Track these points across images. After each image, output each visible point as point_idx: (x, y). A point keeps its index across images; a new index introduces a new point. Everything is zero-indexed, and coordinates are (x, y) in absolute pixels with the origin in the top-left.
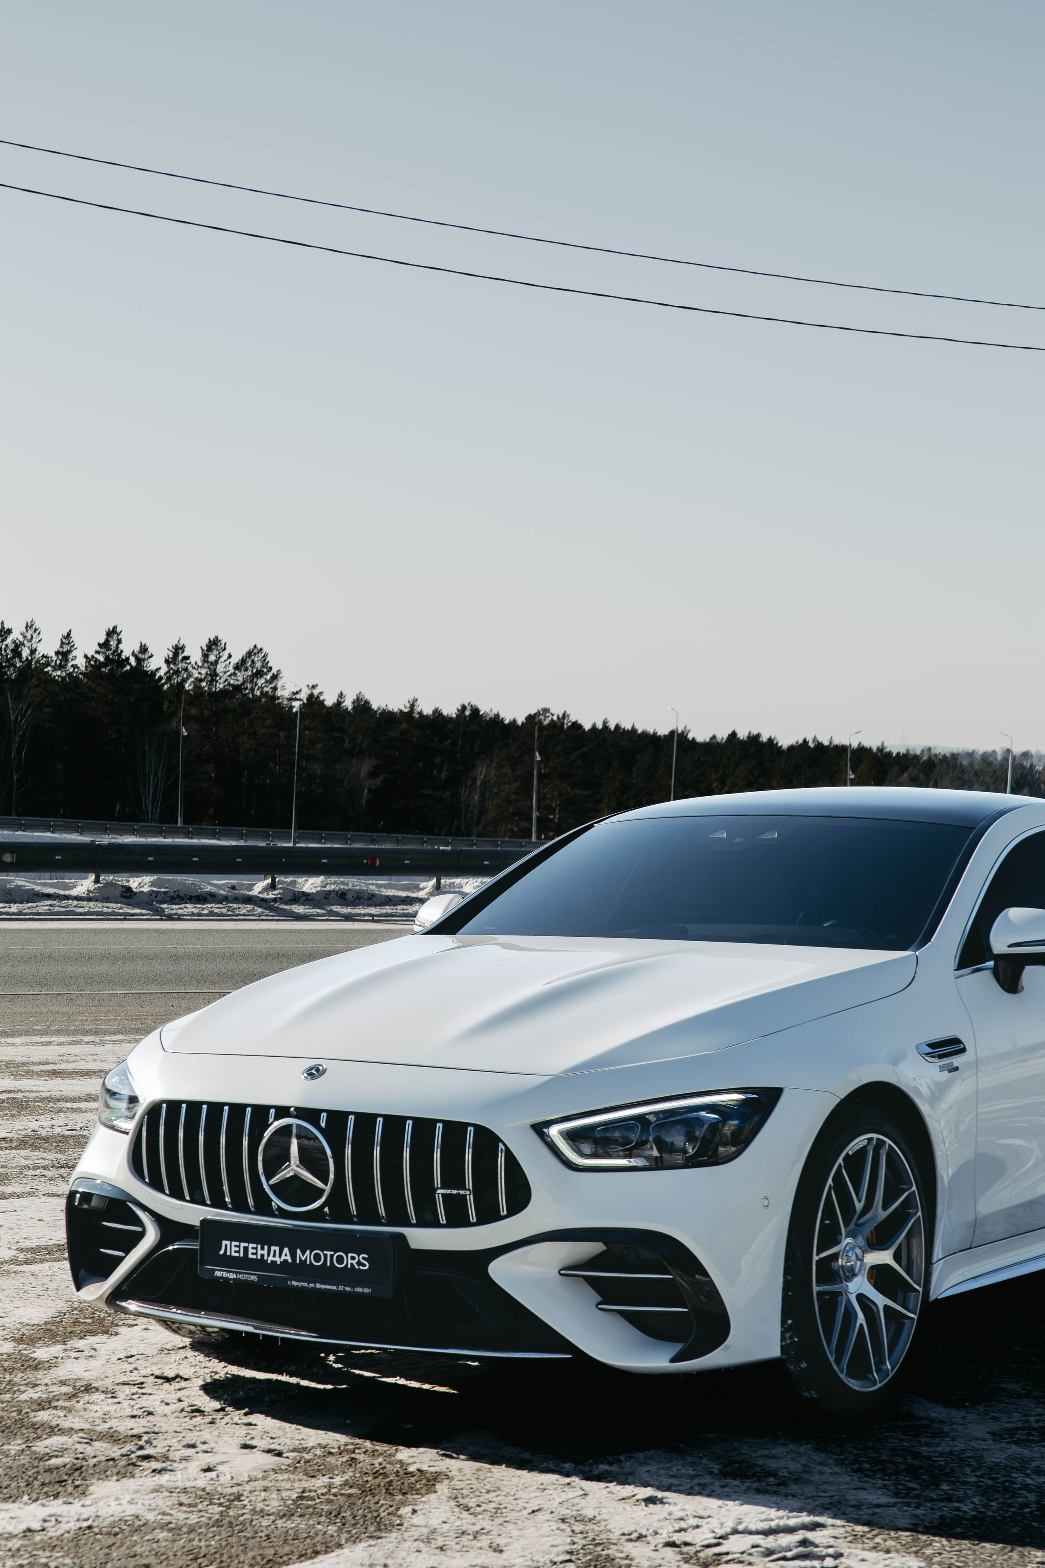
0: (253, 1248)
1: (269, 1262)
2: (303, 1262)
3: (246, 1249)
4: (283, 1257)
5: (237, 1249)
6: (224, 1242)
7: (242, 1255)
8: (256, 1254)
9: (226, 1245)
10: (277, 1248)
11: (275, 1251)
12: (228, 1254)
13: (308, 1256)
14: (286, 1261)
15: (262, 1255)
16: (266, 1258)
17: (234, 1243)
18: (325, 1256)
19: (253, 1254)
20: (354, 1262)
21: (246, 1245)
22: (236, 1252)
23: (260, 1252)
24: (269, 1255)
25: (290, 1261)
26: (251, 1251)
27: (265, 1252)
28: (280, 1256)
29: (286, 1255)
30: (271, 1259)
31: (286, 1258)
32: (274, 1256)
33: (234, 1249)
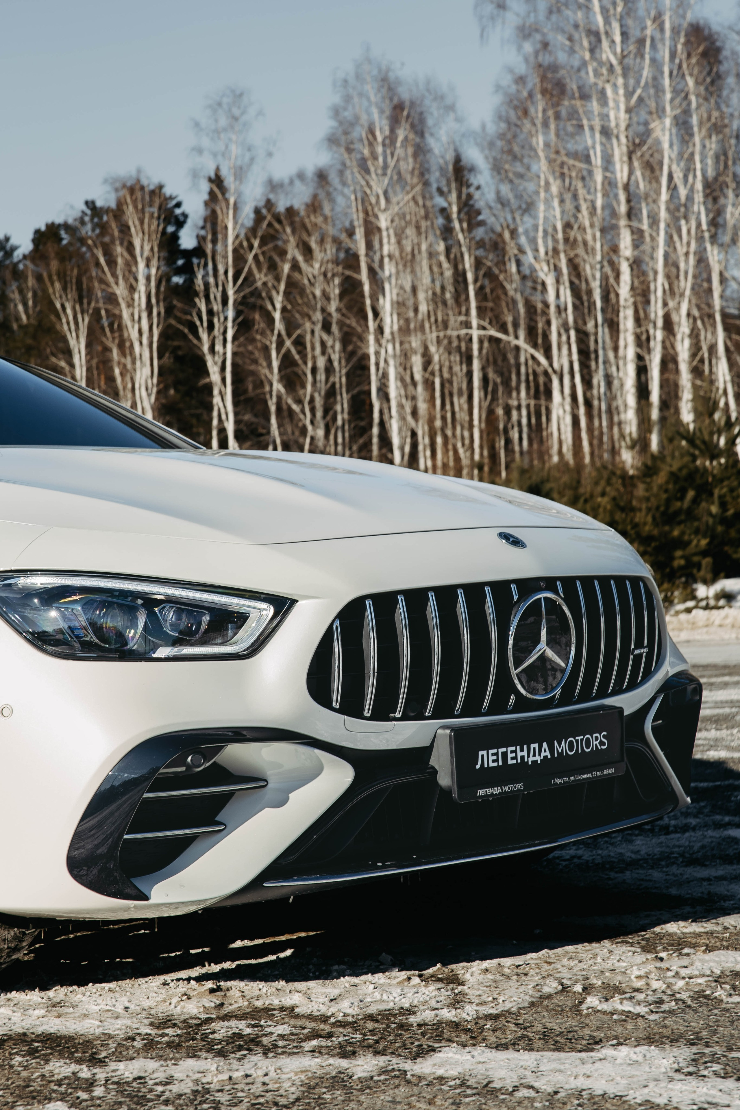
0: (512, 752)
1: (530, 763)
2: (560, 754)
3: (505, 755)
4: (543, 754)
5: (495, 758)
6: (481, 753)
7: (500, 764)
8: (515, 758)
9: (483, 756)
10: (536, 745)
11: (534, 749)
12: (486, 766)
13: (562, 747)
14: (545, 757)
15: (522, 757)
16: (526, 760)
17: (491, 752)
18: (577, 741)
19: (512, 758)
20: (597, 742)
21: (504, 750)
22: (493, 761)
23: (520, 754)
24: (528, 756)
25: (549, 757)
26: (510, 756)
27: (525, 753)
28: (540, 755)
29: (545, 751)
30: (531, 759)
31: (545, 754)
32: (534, 755)
33: (491, 758)
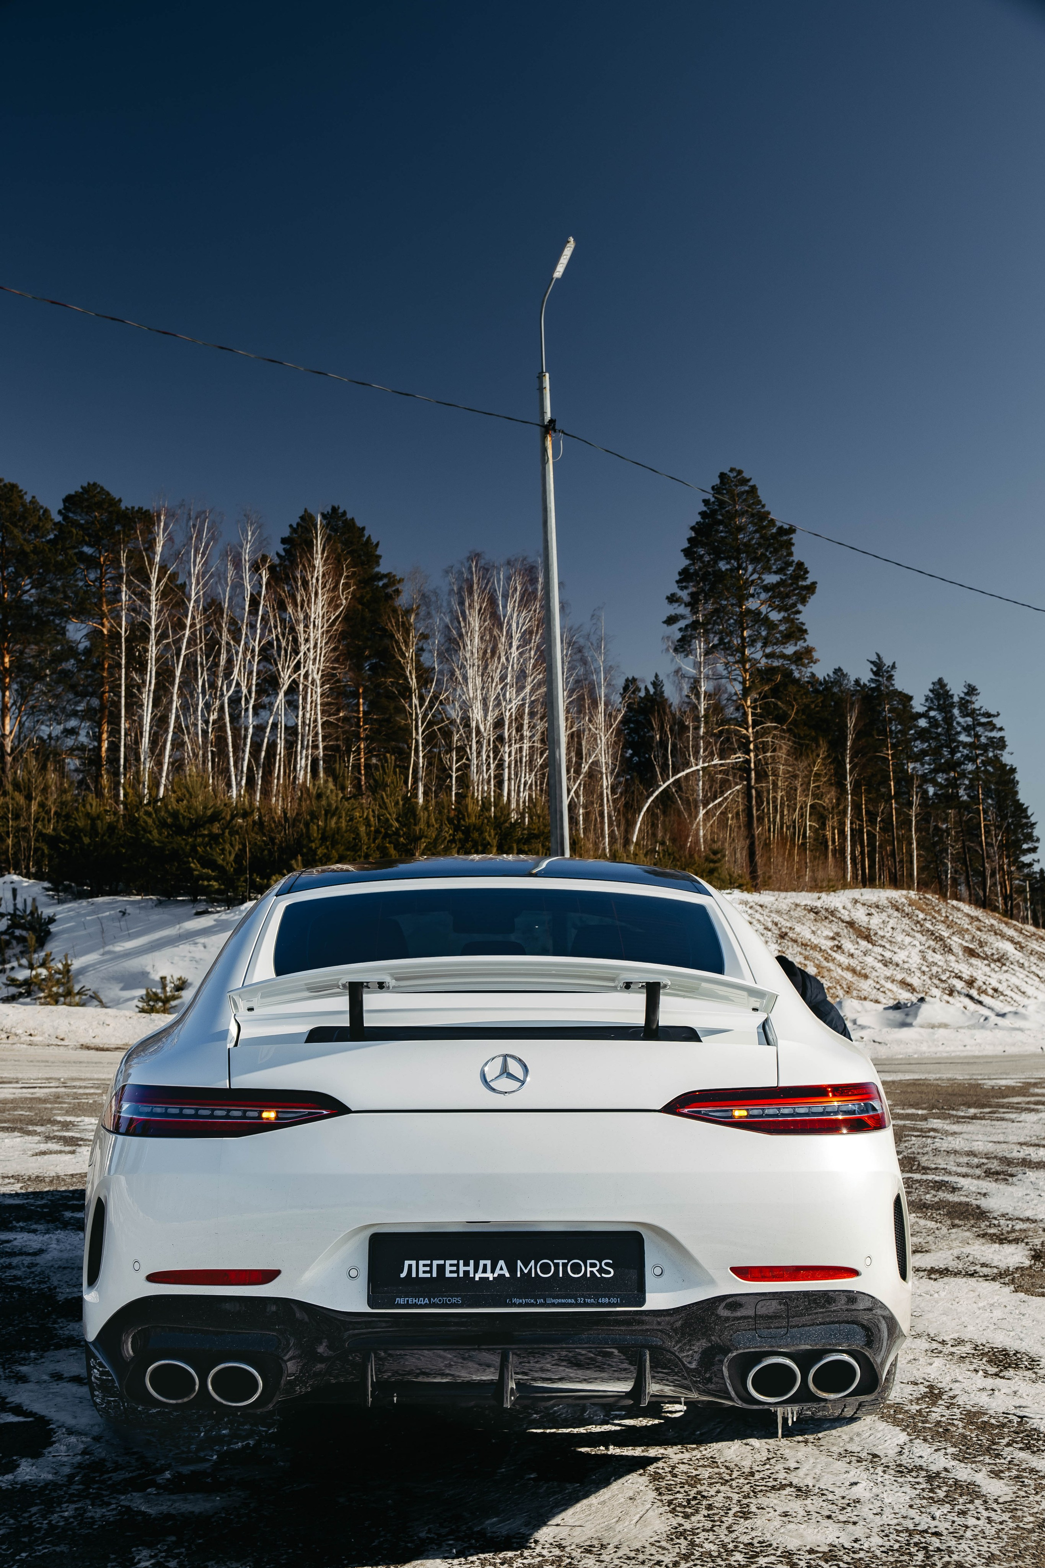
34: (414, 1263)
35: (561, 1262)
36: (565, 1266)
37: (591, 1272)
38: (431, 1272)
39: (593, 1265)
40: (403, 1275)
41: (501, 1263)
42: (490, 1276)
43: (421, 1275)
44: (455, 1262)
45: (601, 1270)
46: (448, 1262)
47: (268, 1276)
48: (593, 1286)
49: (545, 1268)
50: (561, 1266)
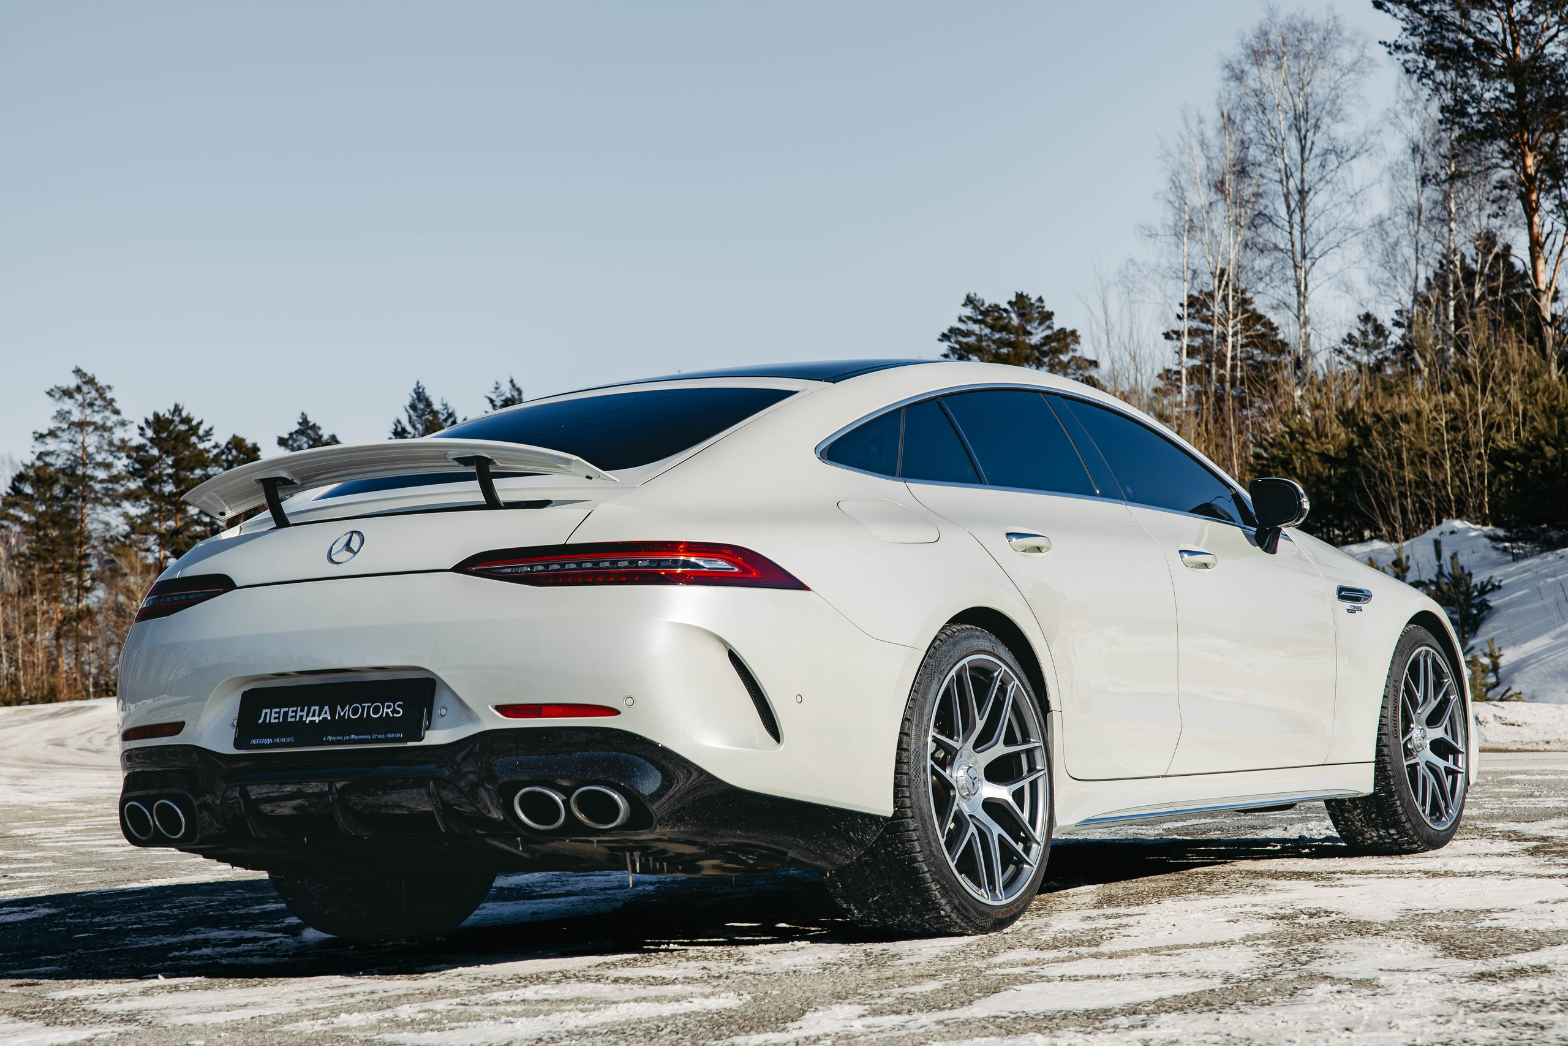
34: (268, 711)
35: (366, 705)
36: (369, 708)
37: (387, 713)
38: (278, 718)
39: (389, 707)
40: (260, 722)
41: (326, 708)
42: (317, 719)
43: (273, 721)
44: (295, 709)
45: (395, 711)
46: (291, 709)
47: (176, 728)
48: (387, 724)
49: (355, 711)
50: (366, 710)
